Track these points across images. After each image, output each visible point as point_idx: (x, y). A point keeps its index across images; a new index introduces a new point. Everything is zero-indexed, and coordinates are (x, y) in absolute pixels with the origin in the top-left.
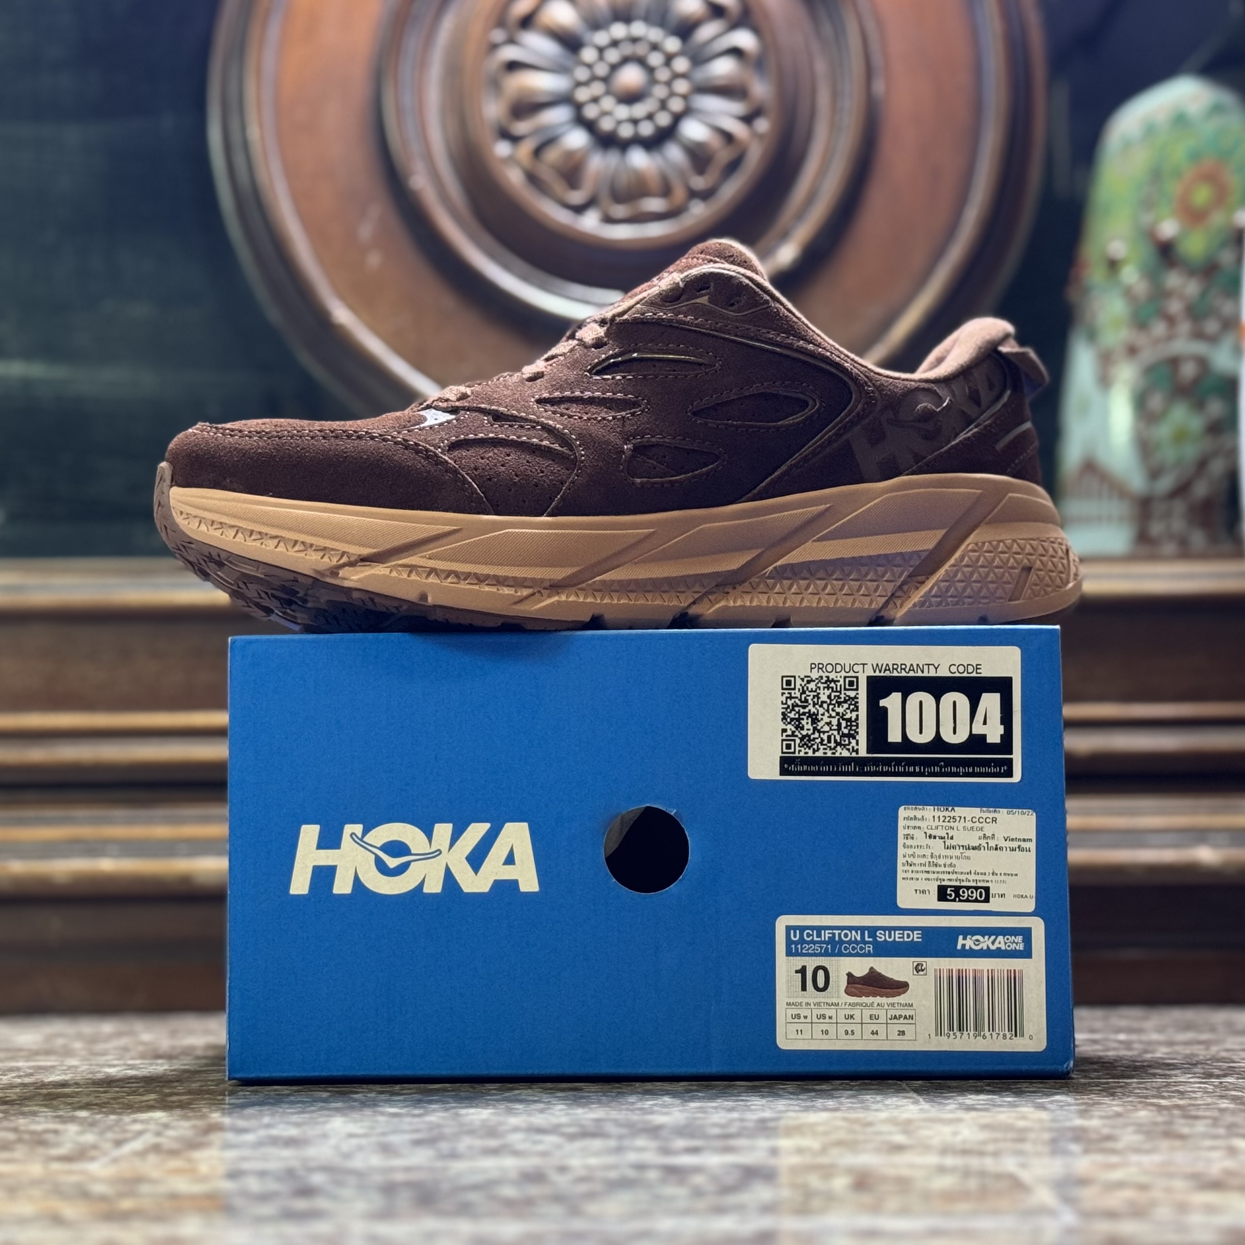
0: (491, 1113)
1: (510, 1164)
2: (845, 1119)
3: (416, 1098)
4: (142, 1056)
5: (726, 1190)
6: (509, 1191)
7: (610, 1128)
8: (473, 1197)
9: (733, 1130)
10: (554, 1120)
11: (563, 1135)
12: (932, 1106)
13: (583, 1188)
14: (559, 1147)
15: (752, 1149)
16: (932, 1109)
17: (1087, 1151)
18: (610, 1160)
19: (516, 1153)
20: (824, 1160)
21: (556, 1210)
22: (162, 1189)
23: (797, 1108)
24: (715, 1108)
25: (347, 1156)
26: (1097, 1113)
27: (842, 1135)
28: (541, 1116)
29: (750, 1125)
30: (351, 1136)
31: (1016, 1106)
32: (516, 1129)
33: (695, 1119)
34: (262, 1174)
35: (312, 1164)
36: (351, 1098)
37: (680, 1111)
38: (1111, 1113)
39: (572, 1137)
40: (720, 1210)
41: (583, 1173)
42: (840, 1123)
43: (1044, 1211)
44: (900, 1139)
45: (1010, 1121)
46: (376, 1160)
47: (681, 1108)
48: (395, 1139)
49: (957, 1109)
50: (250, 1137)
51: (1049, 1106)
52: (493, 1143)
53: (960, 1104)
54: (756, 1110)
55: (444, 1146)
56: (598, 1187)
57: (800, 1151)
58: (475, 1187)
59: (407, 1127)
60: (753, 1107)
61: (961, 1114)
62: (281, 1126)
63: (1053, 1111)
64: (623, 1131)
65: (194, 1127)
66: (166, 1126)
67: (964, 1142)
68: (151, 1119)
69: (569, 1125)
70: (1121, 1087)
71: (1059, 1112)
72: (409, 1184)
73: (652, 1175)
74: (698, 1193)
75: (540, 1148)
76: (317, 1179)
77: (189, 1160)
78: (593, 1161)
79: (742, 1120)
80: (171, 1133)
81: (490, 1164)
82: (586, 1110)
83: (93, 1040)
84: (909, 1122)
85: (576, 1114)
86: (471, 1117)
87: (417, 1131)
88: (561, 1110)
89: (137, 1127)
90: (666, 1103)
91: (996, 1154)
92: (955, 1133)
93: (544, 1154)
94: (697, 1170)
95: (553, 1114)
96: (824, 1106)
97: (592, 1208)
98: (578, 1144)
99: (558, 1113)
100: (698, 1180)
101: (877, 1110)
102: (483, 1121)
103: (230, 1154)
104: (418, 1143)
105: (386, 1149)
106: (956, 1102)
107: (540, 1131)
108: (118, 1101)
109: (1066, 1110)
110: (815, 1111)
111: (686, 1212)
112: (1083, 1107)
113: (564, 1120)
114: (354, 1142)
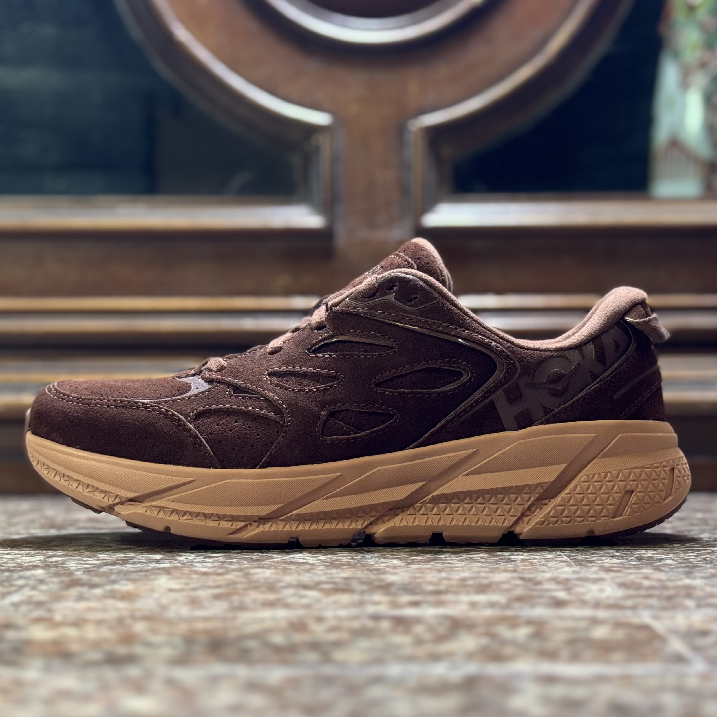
0: (272, 573)
1: (281, 613)
2: (522, 579)
3: (221, 560)
4: (42, 527)
5: (440, 639)
6: (278, 639)
7: (356, 585)
8: (252, 644)
9: (442, 587)
10: (317, 579)
11: (321, 590)
12: (581, 568)
13: (333, 637)
14: (318, 601)
15: (457, 602)
16: (581, 570)
17: (699, 606)
18: (354, 611)
19: (287, 606)
20: (509, 613)
21: (312, 657)
22: (24, 635)
23: (487, 569)
24: (430, 569)
25: (164, 608)
26: (698, 574)
27: (519, 592)
28: (308, 575)
29: (454, 583)
30: (171, 590)
31: (640, 568)
32: (289, 586)
33: (415, 578)
34: (100, 623)
35: (138, 614)
36: (176, 560)
37: (405, 572)
38: (707, 575)
39: (328, 592)
40: (435, 658)
41: (333, 623)
42: (519, 582)
43: (679, 659)
44: (562, 595)
45: (638, 580)
46: (185, 611)
47: (406, 569)
48: (202, 594)
49: (599, 570)
50: (98, 591)
51: (663, 568)
52: (271, 597)
53: (600, 566)
54: (458, 571)
55: (236, 599)
56: (344, 636)
57: (492, 605)
58: (254, 636)
59: (211, 584)
60: (456, 569)
61: (603, 575)
62: (124, 582)
63: (667, 572)
64: (365, 587)
65: (62, 582)
66: (41, 581)
67: (608, 598)
68: (33, 575)
69: (327, 583)
70: (709, 553)
71: (671, 574)
72: (206, 632)
73: (385, 625)
74: (419, 642)
75: (304, 601)
76: (140, 627)
77: (50, 610)
78: (342, 613)
79: (448, 579)
80: (44, 587)
81: (267, 614)
82: (339, 570)
83: (14, 514)
84: (567, 580)
85: (331, 574)
86: (258, 576)
87: (218, 587)
88: (322, 570)
89: (21, 582)
90: (395, 565)
91: (634, 608)
92: (602, 591)
93: (307, 606)
94: (417, 621)
95: (315, 574)
96: (506, 568)
97: (339, 655)
98: (333, 598)
99: (319, 573)
100: (419, 629)
101: (543, 572)
102: (266, 579)
103: (82, 605)
104: (217, 597)
105: (194, 602)
106: (597, 565)
107: (306, 587)
108: (15, 561)
109: (676, 572)
110: (499, 573)
111: (411, 659)
112: (687, 569)
113: (323, 578)
114: (172, 595)
